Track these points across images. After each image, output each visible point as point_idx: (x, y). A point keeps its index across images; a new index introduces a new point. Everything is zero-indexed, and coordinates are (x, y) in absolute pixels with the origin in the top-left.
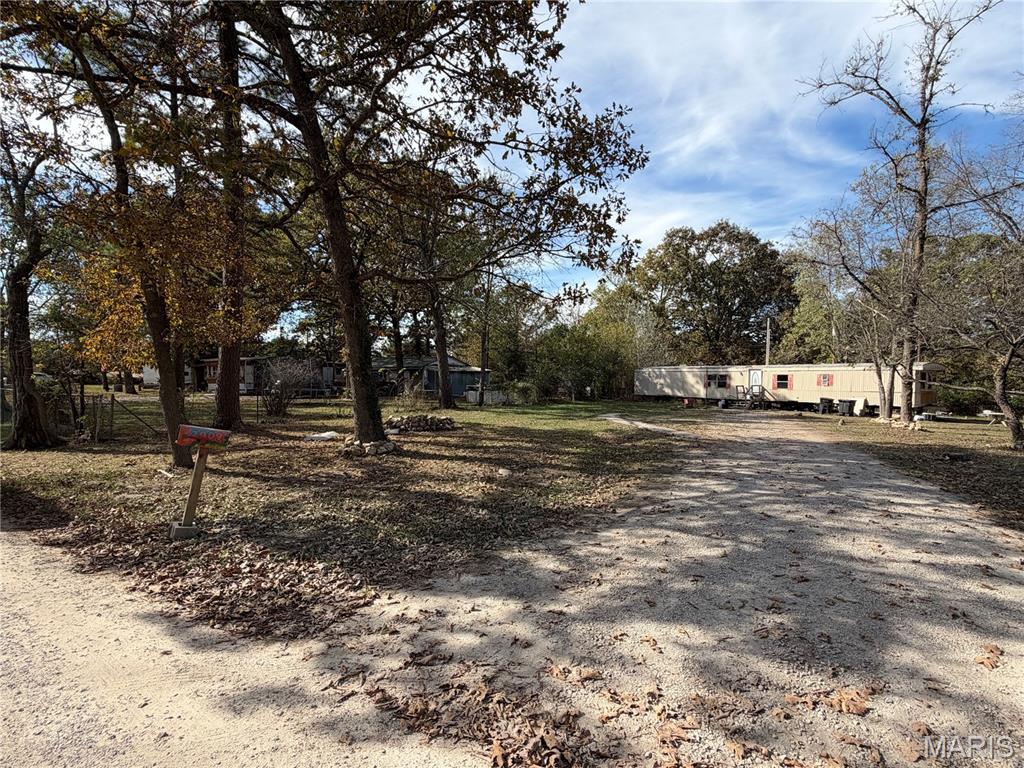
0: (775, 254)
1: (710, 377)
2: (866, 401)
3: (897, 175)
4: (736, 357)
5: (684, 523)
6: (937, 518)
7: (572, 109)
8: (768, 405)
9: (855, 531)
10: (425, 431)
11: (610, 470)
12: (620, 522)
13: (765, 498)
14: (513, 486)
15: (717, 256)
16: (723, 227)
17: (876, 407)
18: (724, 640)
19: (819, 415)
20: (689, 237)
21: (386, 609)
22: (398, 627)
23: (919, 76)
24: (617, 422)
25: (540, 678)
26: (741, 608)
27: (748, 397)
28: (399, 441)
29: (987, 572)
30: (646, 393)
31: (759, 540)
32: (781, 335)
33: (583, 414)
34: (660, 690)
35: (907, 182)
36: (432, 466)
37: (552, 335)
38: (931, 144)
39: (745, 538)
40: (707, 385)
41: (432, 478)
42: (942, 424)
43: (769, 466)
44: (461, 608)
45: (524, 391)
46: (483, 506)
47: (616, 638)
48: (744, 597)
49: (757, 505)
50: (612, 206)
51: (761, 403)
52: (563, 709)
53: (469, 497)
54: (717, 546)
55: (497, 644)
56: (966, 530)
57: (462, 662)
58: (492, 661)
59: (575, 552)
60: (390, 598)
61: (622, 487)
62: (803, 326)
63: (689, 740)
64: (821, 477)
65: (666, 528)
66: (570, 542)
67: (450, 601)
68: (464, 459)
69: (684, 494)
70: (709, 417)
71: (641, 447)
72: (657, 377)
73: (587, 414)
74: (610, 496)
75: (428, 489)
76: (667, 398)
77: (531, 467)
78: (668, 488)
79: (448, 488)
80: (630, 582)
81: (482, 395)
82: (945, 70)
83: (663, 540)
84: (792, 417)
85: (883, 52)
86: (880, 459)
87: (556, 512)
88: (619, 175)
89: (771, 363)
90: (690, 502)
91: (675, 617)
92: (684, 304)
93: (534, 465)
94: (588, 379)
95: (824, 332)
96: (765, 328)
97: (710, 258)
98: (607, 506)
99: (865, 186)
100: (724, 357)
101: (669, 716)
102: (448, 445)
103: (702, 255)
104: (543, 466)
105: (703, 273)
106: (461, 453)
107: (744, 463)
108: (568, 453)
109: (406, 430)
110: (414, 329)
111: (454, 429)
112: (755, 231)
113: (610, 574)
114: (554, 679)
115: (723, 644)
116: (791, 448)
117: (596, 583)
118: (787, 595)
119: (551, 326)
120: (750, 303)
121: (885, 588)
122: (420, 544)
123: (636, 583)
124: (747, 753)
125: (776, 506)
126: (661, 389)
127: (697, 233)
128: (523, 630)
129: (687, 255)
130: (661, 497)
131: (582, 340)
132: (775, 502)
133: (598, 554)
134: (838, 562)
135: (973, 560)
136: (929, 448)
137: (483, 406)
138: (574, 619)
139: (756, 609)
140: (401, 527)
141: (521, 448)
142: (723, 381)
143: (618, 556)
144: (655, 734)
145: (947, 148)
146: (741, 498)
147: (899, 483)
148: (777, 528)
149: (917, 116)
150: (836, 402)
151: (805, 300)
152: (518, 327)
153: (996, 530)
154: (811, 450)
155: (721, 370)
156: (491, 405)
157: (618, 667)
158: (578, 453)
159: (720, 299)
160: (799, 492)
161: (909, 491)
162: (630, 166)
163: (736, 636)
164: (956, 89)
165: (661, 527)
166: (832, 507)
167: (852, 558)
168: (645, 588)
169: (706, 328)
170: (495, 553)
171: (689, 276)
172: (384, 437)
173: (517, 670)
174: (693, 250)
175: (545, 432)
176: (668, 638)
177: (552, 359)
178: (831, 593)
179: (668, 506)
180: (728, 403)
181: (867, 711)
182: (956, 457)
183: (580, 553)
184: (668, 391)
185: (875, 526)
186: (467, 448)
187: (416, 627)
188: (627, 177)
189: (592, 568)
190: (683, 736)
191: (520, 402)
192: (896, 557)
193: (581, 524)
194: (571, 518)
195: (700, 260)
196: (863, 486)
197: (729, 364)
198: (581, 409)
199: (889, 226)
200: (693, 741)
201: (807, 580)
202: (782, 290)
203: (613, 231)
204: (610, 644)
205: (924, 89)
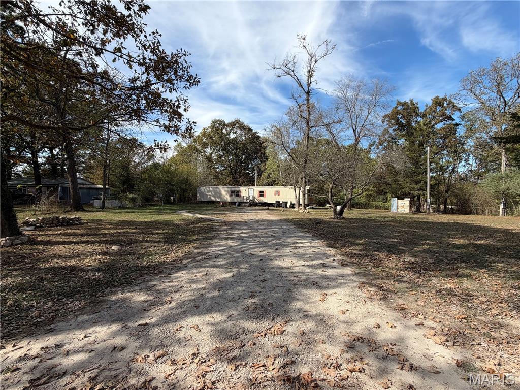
0: (259, 137)
1: (232, 192)
2: (291, 202)
3: (300, 111)
4: (243, 182)
5: (216, 263)
6: (310, 247)
7: (156, 44)
8: (256, 204)
9: (284, 256)
10: (57, 226)
11: (181, 240)
12: (185, 267)
13: (252, 246)
14: (121, 255)
15: (235, 135)
16: (237, 122)
17: (294, 204)
18: (230, 316)
19: (275, 208)
20: (222, 124)
21: (10, 355)
22: (19, 365)
23: (307, 74)
24: (187, 215)
25: (129, 366)
26: (239, 299)
27: (248, 201)
28: (34, 235)
29: (324, 265)
30: (202, 200)
31: (248, 266)
32: (261, 173)
33: (168, 211)
34: (198, 350)
35: (303, 115)
36: (62, 249)
37: (151, 168)
38: (311, 101)
39: (242, 266)
40: (231, 196)
41: (60, 257)
42: (315, 210)
43: (254, 232)
44: (75, 339)
45: (133, 200)
46: (98, 270)
47: (177, 330)
48: (240, 294)
49: (248, 250)
50: (181, 102)
51: (253, 204)
52: (142, 380)
53: (88, 266)
54: (230, 272)
55: (101, 354)
56: (319, 250)
57: (74, 373)
58: (96, 366)
59: (157, 288)
60: (14, 347)
61: (187, 249)
62: (269, 170)
63: (210, 371)
64: (274, 234)
65: (207, 267)
66: (155, 283)
67: (68, 336)
68: (87, 242)
69: (217, 249)
70: (231, 211)
71: (198, 227)
72: (208, 192)
73: (171, 211)
74: (180, 254)
75: (56, 265)
76: (213, 202)
77: (134, 243)
78: (209, 247)
79: (73, 262)
80: (187, 298)
81: (104, 202)
82: (314, 74)
83: (205, 273)
84: (265, 209)
85: (295, 61)
86: (294, 225)
87: (148, 267)
88: (185, 87)
89: (257, 186)
90: (219, 252)
91: (208, 311)
92: (220, 157)
93: (136, 242)
94: (172, 192)
95: (277, 172)
96: (255, 170)
97: (232, 136)
98: (177, 260)
99: (290, 113)
100: (238, 182)
101: (202, 362)
102: (75, 235)
103: (229, 134)
104: (141, 242)
105: (229, 142)
106: (85, 239)
107: (244, 231)
108: (158, 233)
109: (41, 226)
110: (51, 160)
111: (81, 224)
112: (251, 126)
113: (176, 296)
114: (138, 364)
115: (230, 318)
116: (264, 223)
117: (168, 303)
118: (258, 289)
119: (150, 163)
120: (250, 158)
121: (293, 278)
122: (45, 303)
123: (190, 298)
124: (237, 367)
125: (256, 250)
126: (210, 198)
127: (227, 123)
128: (119, 341)
129: (222, 133)
130: (206, 251)
131: (168, 171)
132: (255, 248)
133: (170, 287)
134: (278, 270)
135: (321, 261)
136: (310, 220)
137: (104, 209)
138: (154, 326)
139: (245, 298)
140: (30, 294)
141: (128, 232)
142: (238, 194)
143: (182, 285)
144: (194, 374)
145: (315, 104)
146: (242, 248)
147: (300, 234)
148: (256, 260)
149: (306, 90)
150: (281, 202)
151: (270, 158)
152: (130, 162)
153: (327, 249)
154: (271, 223)
155: (237, 189)
156: (110, 208)
157: (177, 346)
158: (164, 233)
159: (237, 156)
160: (265, 242)
161: (303, 237)
162: (191, 83)
163: (235, 313)
164: (318, 82)
165: (205, 267)
166: (277, 247)
167: (282, 268)
168: (194, 299)
169: (230, 168)
170: (105, 298)
171: (223, 143)
172: (20, 233)
173: (115, 366)
174: (224, 131)
175: (145, 222)
176: (204, 323)
177: (151, 182)
178: (274, 284)
179: (209, 256)
180: (240, 204)
181: (284, 331)
182: (318, 222)
183: (161, 288)
184: (213, 199)
185: (291, 253)
186: (91, 235)
187: (37, 360)
188: (189, 88)
189: (166, 295)
190: (208, 370)
191: (130, 205)
192: (297, 264)
193: (162, 271)
194: (157, 269)
195: (228, 136)
196: (288, 237)
197: (241, 186)
198: (167, 209)
199: (298, 131)
200: (213, 371)
201: (266, 281)
202: (261, 153)
203: (182, 115)
204: (173, 334)
205: (308, 79)
